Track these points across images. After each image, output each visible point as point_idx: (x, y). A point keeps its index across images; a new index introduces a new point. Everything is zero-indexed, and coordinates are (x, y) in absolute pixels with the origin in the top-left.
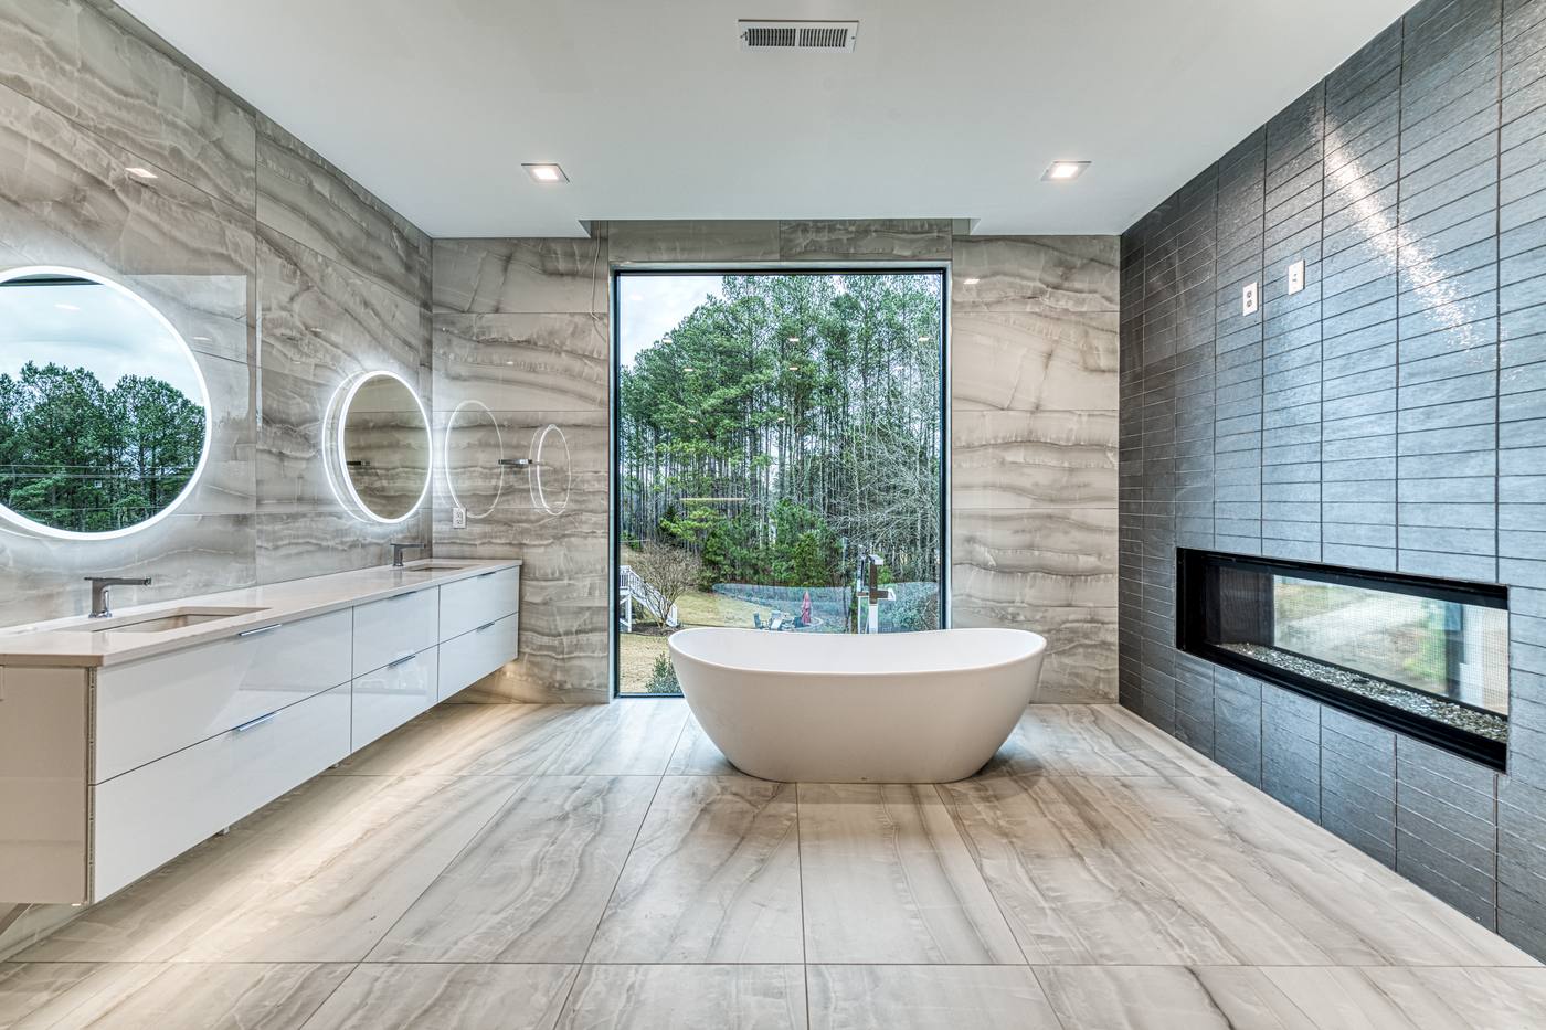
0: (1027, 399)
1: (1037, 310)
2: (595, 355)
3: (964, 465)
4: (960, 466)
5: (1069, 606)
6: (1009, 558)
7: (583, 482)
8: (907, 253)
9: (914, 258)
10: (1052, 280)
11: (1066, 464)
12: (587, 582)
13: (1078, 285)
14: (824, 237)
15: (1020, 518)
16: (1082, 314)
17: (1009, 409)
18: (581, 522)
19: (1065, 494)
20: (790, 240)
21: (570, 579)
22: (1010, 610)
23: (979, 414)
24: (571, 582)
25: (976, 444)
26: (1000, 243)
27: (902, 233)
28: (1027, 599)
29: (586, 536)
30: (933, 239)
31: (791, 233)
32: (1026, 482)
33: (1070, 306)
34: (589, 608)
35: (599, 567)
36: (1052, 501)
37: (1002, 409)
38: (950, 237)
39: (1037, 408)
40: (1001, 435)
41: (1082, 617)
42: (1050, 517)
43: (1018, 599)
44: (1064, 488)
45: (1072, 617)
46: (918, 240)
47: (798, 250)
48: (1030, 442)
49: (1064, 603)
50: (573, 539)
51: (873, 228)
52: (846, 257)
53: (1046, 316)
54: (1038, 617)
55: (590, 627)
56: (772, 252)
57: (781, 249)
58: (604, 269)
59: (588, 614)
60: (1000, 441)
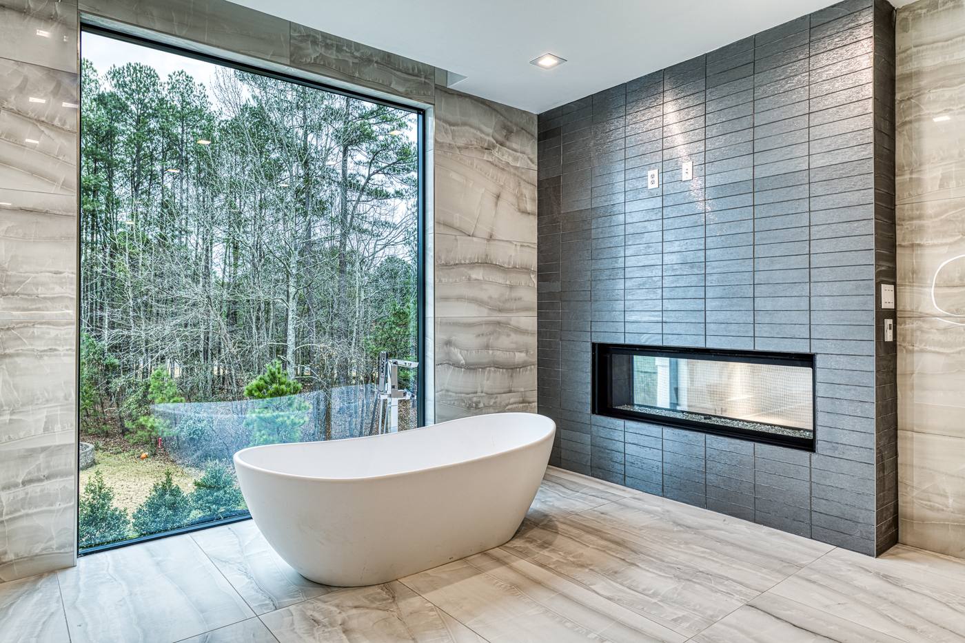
0: (483, 231)
1: (491, 160)
2: (56, 122)
3: (443, 280)
4: (440, 281)
5: (510, 392)
6: (474, 357)
7: (37, 285)
8: (401, 89)
9: (406, 95)
10: (500, 138)
11: (508, 282)
12: (42, 415)
13: (514, 146)
14: (332, 55)
15: (480, 324)
16: (516, 168)
17: (473, 236)
18: (33, 337)
19: (507, 305)
20: (300, 48)
21: (12, 413)
22: (475, 399)
23: (454, 237)
24: (14, 417)
25: (452, 263)
26: (467, 99)
27: (397, 71)
28: (485, 390)
29: (40, 355)
30: (420, 83)
31: (301, 41)
32: (483, 295)
33: (510, 160)
34: (44, 449)
35: (61, 394)
36: (500, 311)
37: (469, 236)
38: (433, 86)
39: (491, 237)
40: (469, 256)
41: (517, 400)
42: (499, 323)
43: (479, 390)
44: (507, 300)
45: (512, 400)
46: (408, 80)
47: (308, 61)
48: (486, 263)
49: (507, 390)
50: (18, 360)
51: (375, 59)
52: (352, 79)
53: (496, 166)
54: (491, 404)
55: (46, 473)
56: (281, 56)
57: (291, 55)
58: (73, 19)
59: (42, 456)
60: (467, 262)
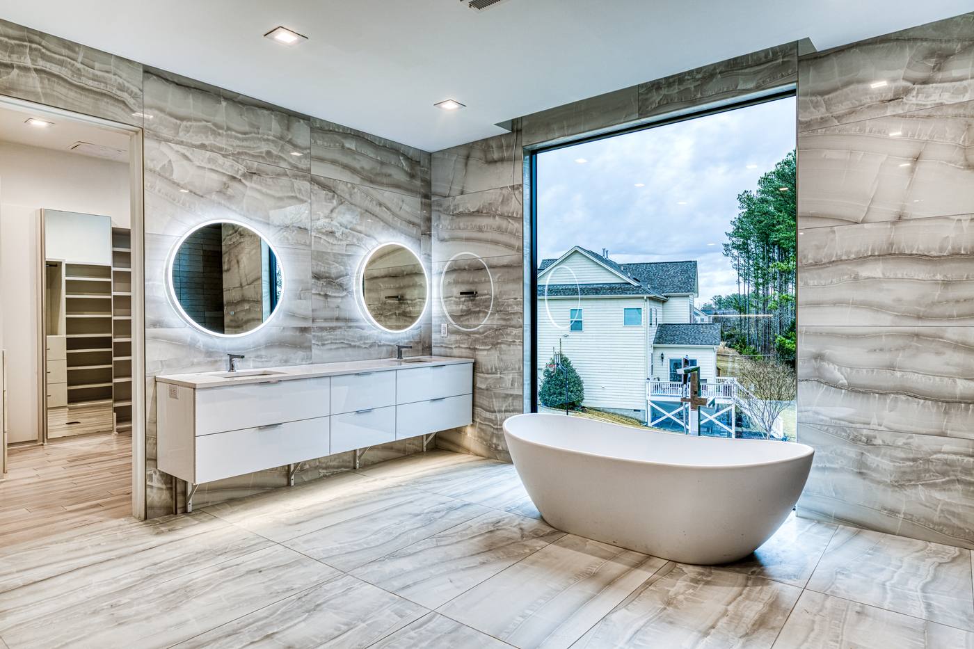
0: (885, 210)
1: (901, 112)
2: (515, 215)
3: (811, 282)
4: (806, 284)
5: (943, 434)
6: (863, 378)
7: (508, 306)
8: (751, 85)
9: (758, 88)
10: (919, 74)
11: (939, 277)
12: (510, 377)
13: (955, 73)
14: (675, 90)
15: (878, 336)
16: (962, 105)
17: (863, 222)
18: (507, 334)
19: (938, 311)
20: (646, 100)
21: (501, 374)
22: (865, 432)
23: (829, 229)
24: (502, 376)
26: (852, 51)
27: (746, 68)
28: (885, 422)
29: (510, 344)
30: (778, 66)
31: (647, 94)
32: (885, 297)
33: (947, 98)
34: (511, 395)
35: (517, 367)
36: (919, 318)
37: (856, 223)
38: (796, 60)
39: (900, 218)
40: (855, 249)
41: (962, 449)
42: (917, 335)
43: (874, 421)
44: (937, 303)
45: (945, 448)
46: (759, 72)
47: (653, 107)
48: (890, 254)
49: (938, 431)
50: (502, 346)
51: (718, 71)
52: (694, 102)
53: (912, 117)
54: (900, 443)
55: (512, 408)
56: (633, 113)
57: (639, 110)
58: (520, 152)
59: (511, 398)
60: (853, 256)
